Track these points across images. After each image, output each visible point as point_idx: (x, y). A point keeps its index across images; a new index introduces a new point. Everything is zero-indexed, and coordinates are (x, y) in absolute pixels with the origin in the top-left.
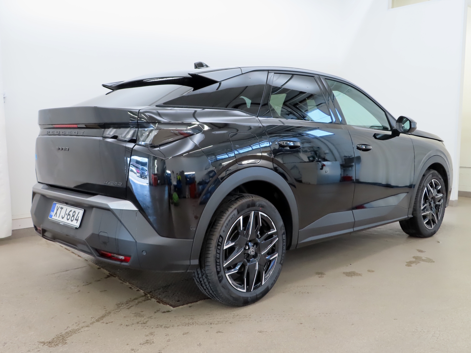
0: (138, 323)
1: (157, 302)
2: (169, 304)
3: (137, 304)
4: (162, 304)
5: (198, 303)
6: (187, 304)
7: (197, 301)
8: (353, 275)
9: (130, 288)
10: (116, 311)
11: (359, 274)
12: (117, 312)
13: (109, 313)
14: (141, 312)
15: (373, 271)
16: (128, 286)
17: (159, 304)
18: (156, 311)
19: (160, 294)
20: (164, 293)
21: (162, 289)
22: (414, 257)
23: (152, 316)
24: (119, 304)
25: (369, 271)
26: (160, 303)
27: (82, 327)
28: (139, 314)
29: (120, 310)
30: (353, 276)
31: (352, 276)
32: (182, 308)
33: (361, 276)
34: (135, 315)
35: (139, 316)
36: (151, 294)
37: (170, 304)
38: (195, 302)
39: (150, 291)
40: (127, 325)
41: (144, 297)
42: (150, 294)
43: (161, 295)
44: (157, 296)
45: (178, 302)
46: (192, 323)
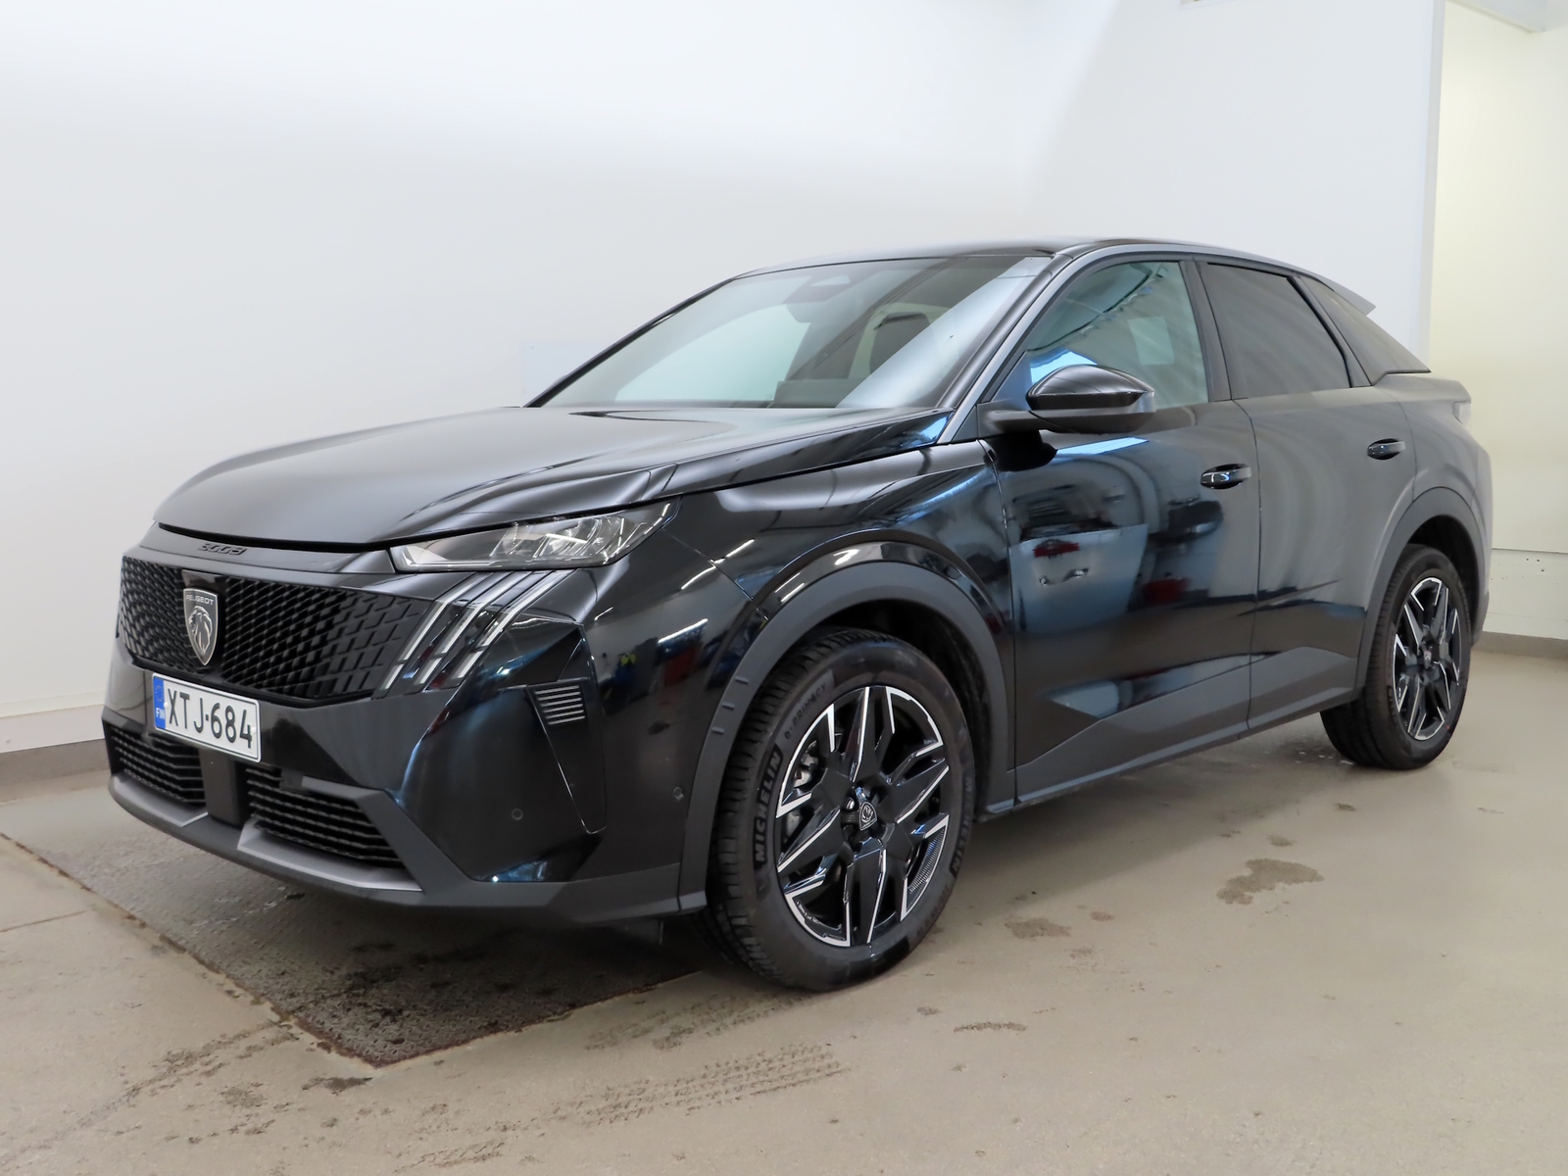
0: (234, 1130)
1: (319, 1045)
2: (359, 1056)
3: (241, 1057)
4: (337, 1056)
5: (470, 1047)
6: (428, 1052)
7: (465, 1042)
8: (1040, 931)
9: (230, 992)
10: (162, 1083)
11: (1061, 928)
12: (163, 1087)
13: (135, 1092)
14: (253, 1089)
15: (1109, 918)
16: (222, 985)
17: (325, 1053)
18: (311, 1084)
19: (334, 1016)
20: (349, 1010)
21: (344, 996)
22: (1250, 864)
23: (293, 1103)
24: (178, 1057)
25: (1097, 916)
26: (329, 1050)
27: (23, 1151)
28: (246, 1093)
29: (179, 1080)
30: (1039, 938)
31: (1033, 936)
32: (409, 1068)
33: (1068, 935)
34: (231, 1098)
35: (244, 1104)
36: (301, 1015)
37: (364, 1054)
38: (458, 1044)
39: (298, 1005)
40: (191, 1139)
41: (276, 1028)
42: (297, 1017)
43: (336, 1021)
44: (323, 1023)
45: (396, 1047)
46: (434, 1128)
